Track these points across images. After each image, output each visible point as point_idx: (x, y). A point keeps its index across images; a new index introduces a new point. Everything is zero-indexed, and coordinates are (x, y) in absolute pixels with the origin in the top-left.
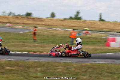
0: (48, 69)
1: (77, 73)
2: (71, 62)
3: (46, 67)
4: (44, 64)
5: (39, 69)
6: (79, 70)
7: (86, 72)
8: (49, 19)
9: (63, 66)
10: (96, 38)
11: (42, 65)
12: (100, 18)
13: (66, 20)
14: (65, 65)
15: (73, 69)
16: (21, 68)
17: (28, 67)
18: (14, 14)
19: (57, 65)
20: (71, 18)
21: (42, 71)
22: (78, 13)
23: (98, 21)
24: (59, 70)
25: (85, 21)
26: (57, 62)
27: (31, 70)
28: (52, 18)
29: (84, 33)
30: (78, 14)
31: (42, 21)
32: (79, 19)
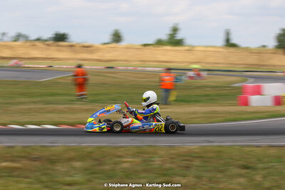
0: (100, 165)
1: (166, 170)
2: (154, 146)
3: (96, 160)
4: (91, 152)
5: (77, 164)
6: (173, 163)
7: (187, 168)
8: (109, 45)
9: (134, 156)
10: (216, 87)
11: (84, 156)
12: (228, 40)
13: (148, 47)
14: (139, 152)
15: (157, 162)
16: (37, 163)
17: (53, 160)
18: (27, 37)
19: (120, 154)
20: (159, 43)
21: (86, 169)
22: (175, 30)
23: (222, 47)
24: (125, 165)
25: (191, 49)
26: (122, 147)
27: (61, 168)
28: (114, 45)
29: (190, 77)
30: (175, 34)
31: (92, 52)
32: (179, 43)
